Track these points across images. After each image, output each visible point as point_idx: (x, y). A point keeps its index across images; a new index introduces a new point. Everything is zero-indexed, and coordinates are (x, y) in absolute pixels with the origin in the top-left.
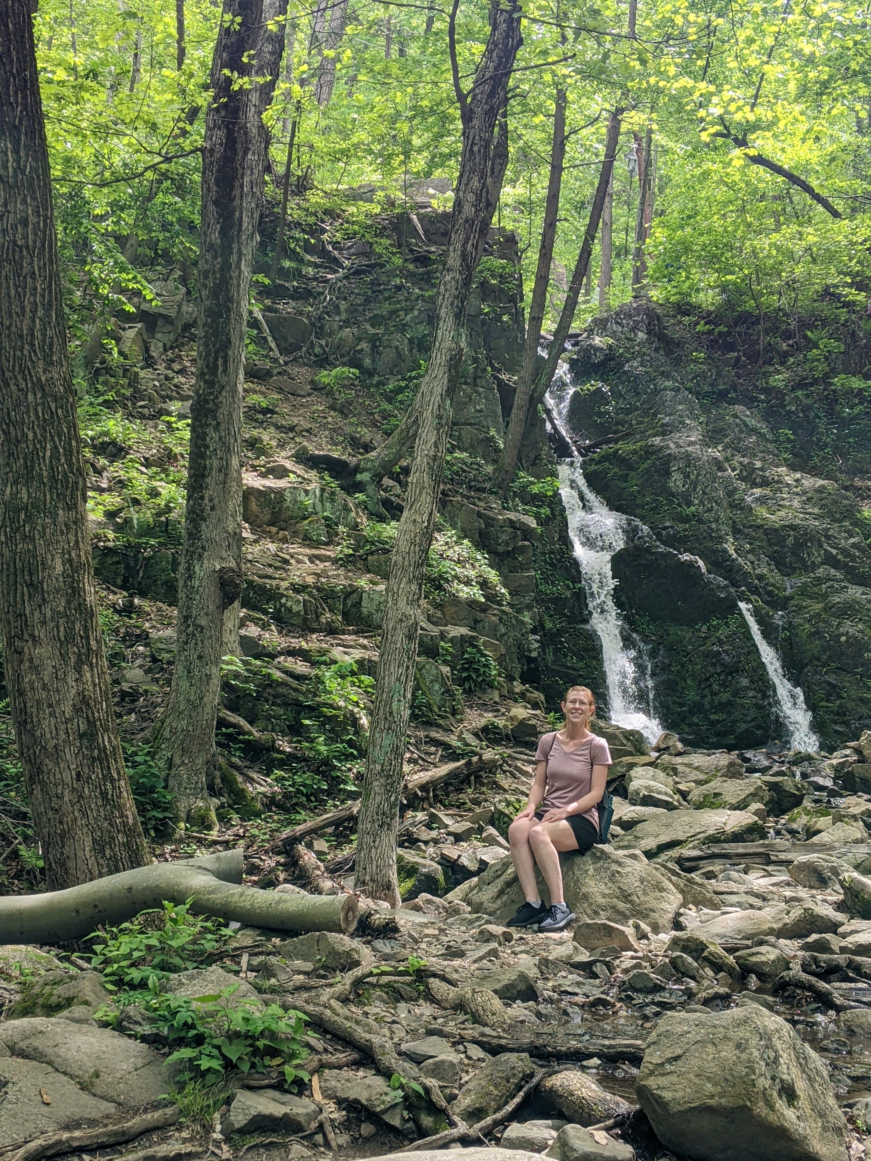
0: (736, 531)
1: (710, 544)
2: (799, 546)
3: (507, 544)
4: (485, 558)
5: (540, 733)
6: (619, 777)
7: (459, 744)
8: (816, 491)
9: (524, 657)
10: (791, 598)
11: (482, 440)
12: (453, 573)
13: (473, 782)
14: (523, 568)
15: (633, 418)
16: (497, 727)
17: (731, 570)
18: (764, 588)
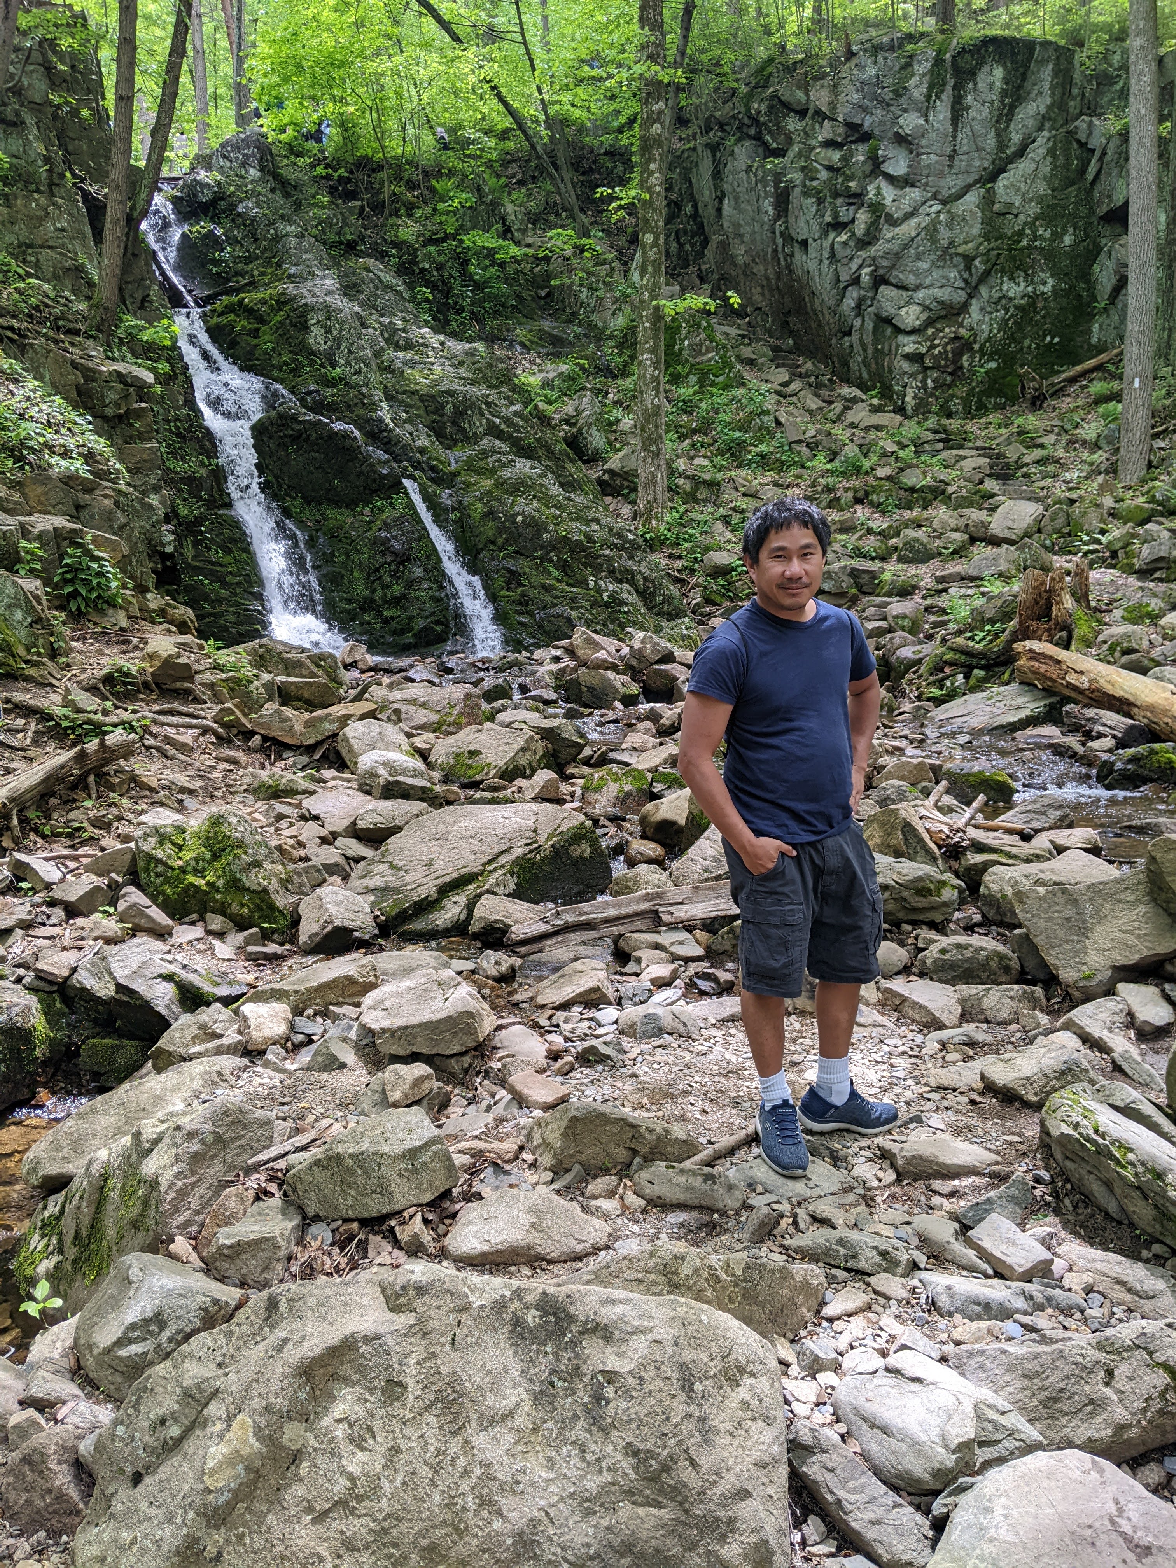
0: (389, 398)
1: (362, 412)
2: (460, 413)
3: (118, 405)
4: (90, 423)
5: (197, 673)
6: (329, 737)
7: (65, 711)
8: (467, 354)
9: (156, 552)
10: (456, 474)
11: (68, 270)
12: (41, 440)
13: (93, 786)
14: (142, 437)
15: (255, 268)
16: (127, 675)
17: (389, 443)
18: (428, 463)
